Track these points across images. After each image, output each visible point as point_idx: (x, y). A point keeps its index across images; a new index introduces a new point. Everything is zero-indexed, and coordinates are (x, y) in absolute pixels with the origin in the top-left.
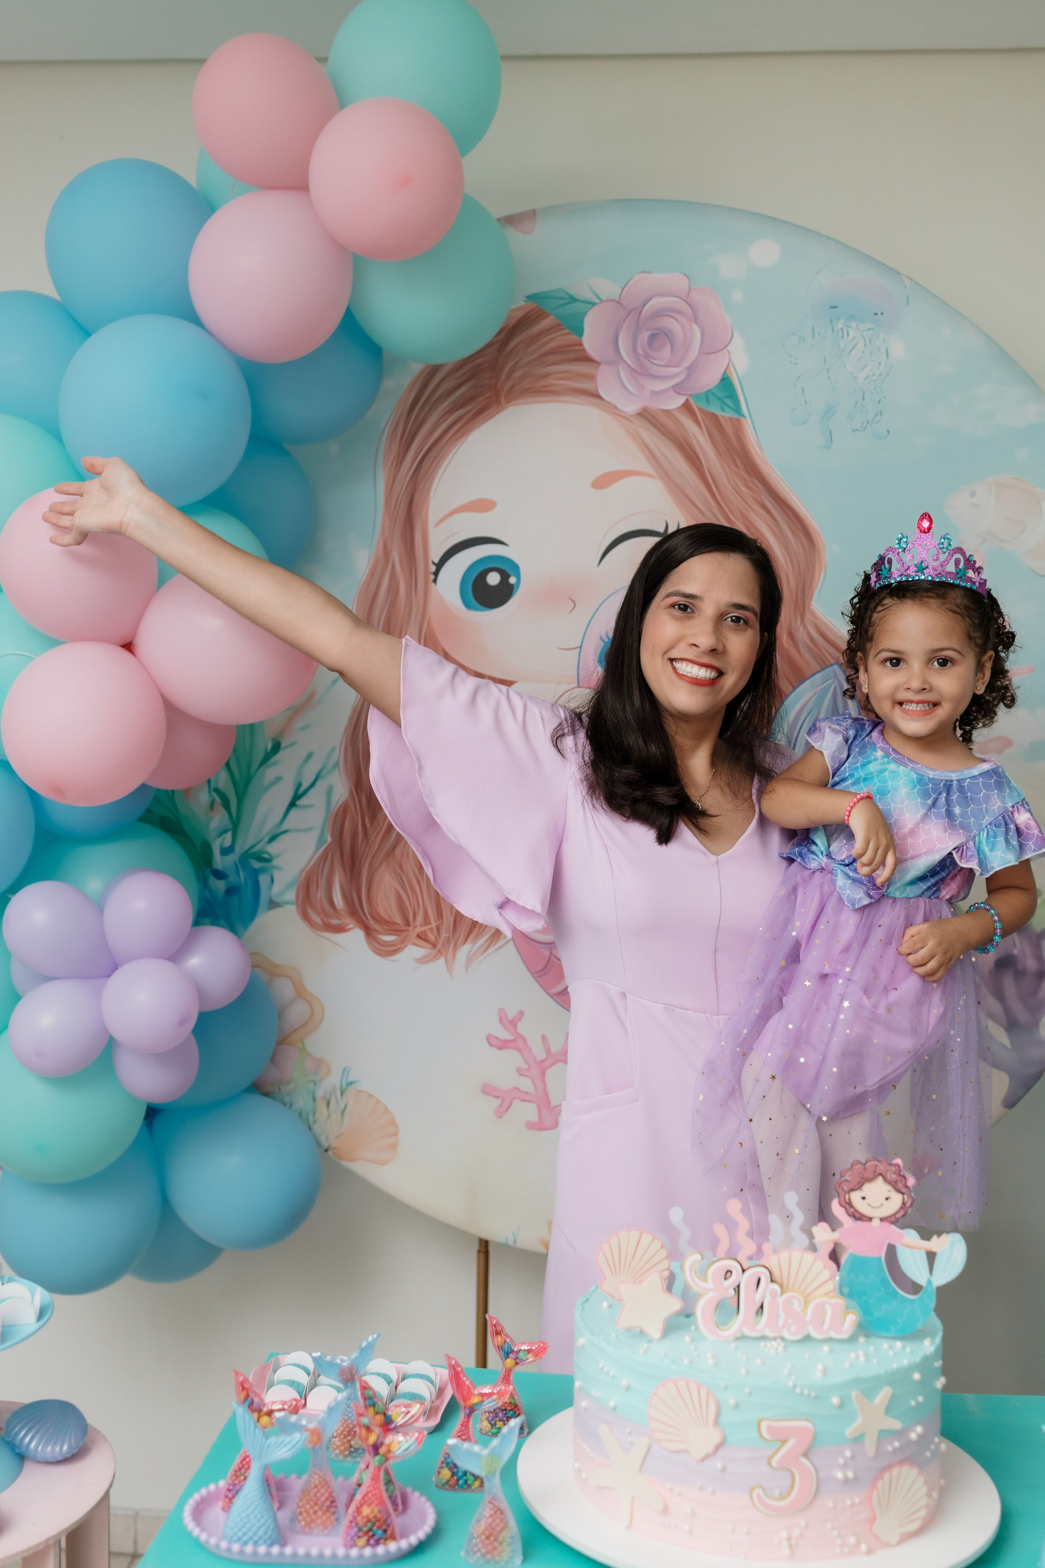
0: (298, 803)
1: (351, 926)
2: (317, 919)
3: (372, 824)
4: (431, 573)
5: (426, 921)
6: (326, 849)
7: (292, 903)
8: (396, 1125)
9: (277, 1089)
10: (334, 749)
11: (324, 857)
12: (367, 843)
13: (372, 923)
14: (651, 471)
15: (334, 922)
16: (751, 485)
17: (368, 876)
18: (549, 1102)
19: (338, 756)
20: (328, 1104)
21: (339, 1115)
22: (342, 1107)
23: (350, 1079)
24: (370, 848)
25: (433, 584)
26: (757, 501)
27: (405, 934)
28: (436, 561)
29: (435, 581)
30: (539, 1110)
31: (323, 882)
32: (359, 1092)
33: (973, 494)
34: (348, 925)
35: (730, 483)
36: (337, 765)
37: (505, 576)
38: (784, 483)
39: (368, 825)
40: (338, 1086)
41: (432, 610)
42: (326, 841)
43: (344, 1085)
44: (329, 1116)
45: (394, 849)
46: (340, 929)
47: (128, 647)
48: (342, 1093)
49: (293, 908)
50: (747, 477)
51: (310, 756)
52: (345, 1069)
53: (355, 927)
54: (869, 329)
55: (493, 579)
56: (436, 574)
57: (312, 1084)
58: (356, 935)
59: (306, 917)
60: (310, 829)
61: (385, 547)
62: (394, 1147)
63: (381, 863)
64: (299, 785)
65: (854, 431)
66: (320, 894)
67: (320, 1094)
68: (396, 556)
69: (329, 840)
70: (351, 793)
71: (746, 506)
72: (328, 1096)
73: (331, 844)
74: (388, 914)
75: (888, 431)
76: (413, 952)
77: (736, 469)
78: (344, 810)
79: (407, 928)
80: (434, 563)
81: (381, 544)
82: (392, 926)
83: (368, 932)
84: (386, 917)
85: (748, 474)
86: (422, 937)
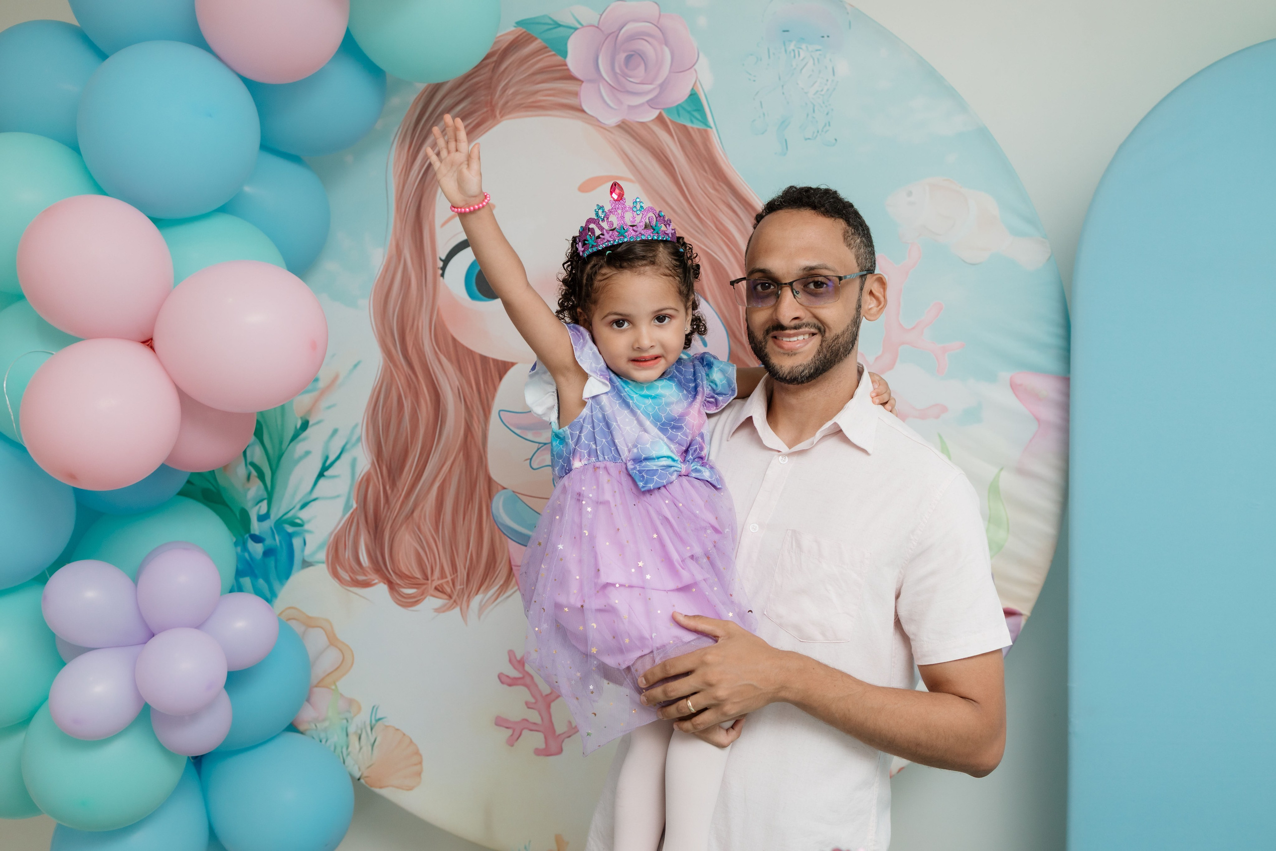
0: (326, 473)
1: (376, 581)
2: (345, 576)
3: (392, 491)
4: (439, 268)
5: (443, 575)
6: (352, 514)
7: (323, 563)
8: (421, 756)
9: (314, 726)
10: (356, 426)
11: (350, 521)
12: (389, 508)
13: (394, 578)
15: (361, 578)
16: (718, 187)
17: (390, 537)
18: (554, 731)
19: (361, 431)
20: (360, 739)
21: (370, 748)
22: (372, 741)
23: (378, 717)
24: (391, 513)
25: (441, 278)
26: (724, 202)
27: (424, 587)
28: (443, 257)
29: (442, 275)
30: (546, 738)
31: (350, 543)
32: (387, 727)
33: (910, 194)
34: (374, 580)
35: (699, 186)
36: (359, 439)
38: (747, 186)
39: (389, 492)
40: (368, 722)
41: (441, 301)
42: (352, 506)
43: (374, 722)
44: (361, 749)
45: (413, 512)
46: (366, 584)
47: (148, 343)
48: (372, 729)
49: (324, 566)
50: (714, 181)
51: (335, 431)
52: (374, 707)
53: (379, 582)
54: (817, 50)
56: (443, 269)
57: (345, 721)
58: (381, 589)
59: (335, 575)
60: (338, 496)
61: (397, 246)
62: (419, 774)
63: (401, 526)
64: (327, 458)
65: (806, 139)
66: (348, 554)
67: (352, 730)
68: (407, 254)
69: (355, 506)
70: (373, 464)
71: (714, 206)
72: (359, 732)
73: (357, 508)
74: (409, 570)
75: (836, 140)
76: (432, 602)
77: (705, 174)
78: (367, 479)
79: (425, 581)
80: (441, 259)
81: (394, 244)
82: (412, 580)
83: (392, 586)
84: (407, 573)
85: (716, 177)
86: (439, 589)
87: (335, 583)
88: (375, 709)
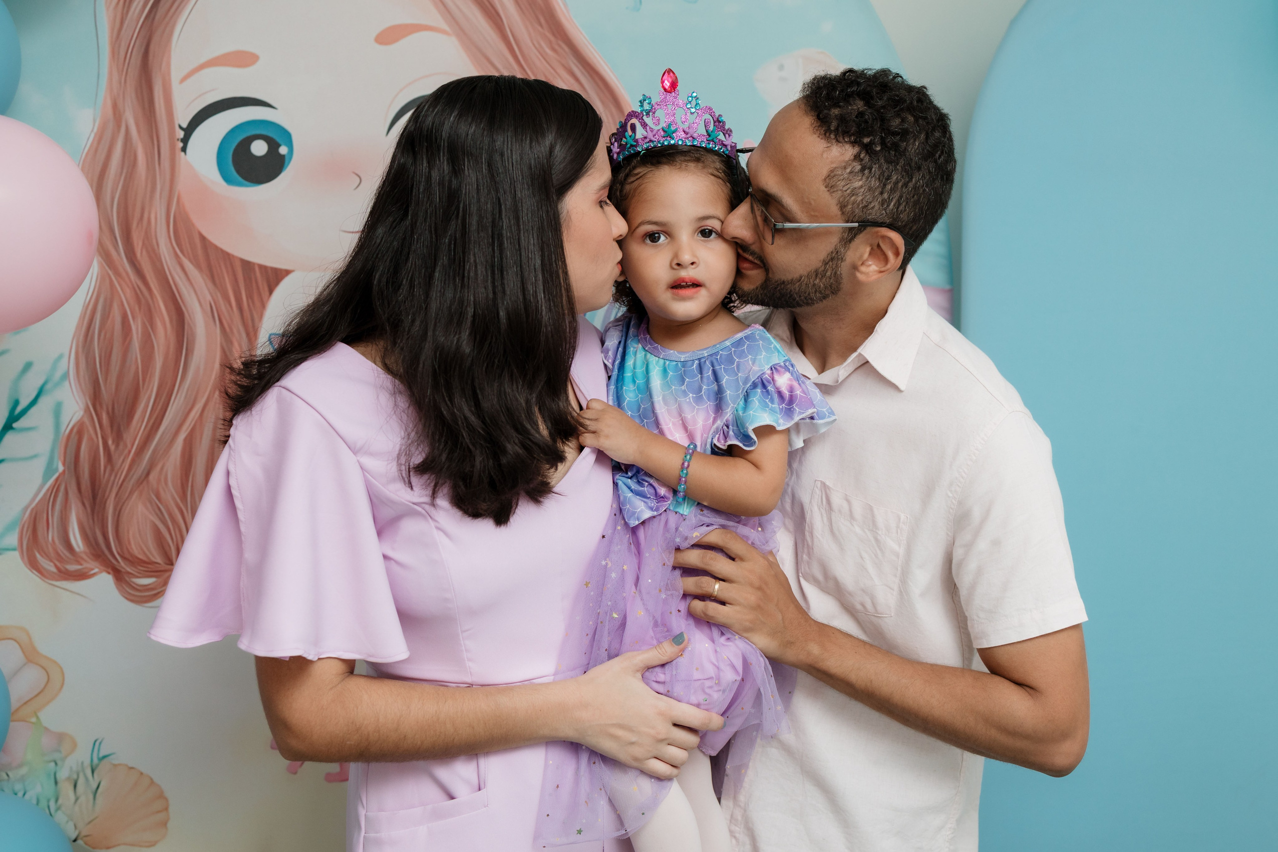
0: (15, 425)
1: (96, 570)
2: (50, 567)
3: (117, 446)
4: (178, 140)
6: (57, 480)
7: (14, 549)
8: (166, 799)
9: (5, 777)
10: (61, 357)
11: (55, 490)
12: (112, 470)
13: (123, 565)
14: (443, 25)
15: (72, 567)
16: (557, 47)
17: (115, 509)
19: (67, 364)
20: (75, 786)
21: (91, 797)
22: (95, 786)
23: (101, 755)
24: (116, 476)
25: (183, 154)
26: (563, 66)
27: (167, 574)
28: (185, 125)
29: (184, 149)
31: (55, 520)
32: (115, 765)
34: (92, 569)
35: (534, 44)
36: (66, 376)
37: (273, 145)
38: (593, 47)
39: (112, 447)
40: (87, 762)
41: (182, 185)
42: (57, 470)
43: (96, 761)
44: (77, 799)
45: (148, 474)
46: (81, 576)
48: (93, 772)
49: (16, 554)
50: (552, 38)
51: (28, 366)
52: (96, 741)
53: (101, 572)
55: (259, 148)
56: (185, 140)
57: (53, 764)
58: (104, 581)
59: (33, 565)
60: (35, 456)
61: (115, 106)
62: (164, 824)
63: (131, 493)
64: (16, 403)
66: (53, 535)
67: (63, 774)
68: (130, 117)
69: (61, 468)
70: (87, 409)
71: (552, 71)
72: (75, 777)
73: (64, 471)
74: (145, 553)
77: (539, 28)
78: (79, 431)
79: (169, 567)
80: (181, 127)
81: (109, 103)
82: (150, 566)
83: (119, 575)
84: (141, 557)
85: (554, 35)
87: (33, 577)
88: (97, 743)
